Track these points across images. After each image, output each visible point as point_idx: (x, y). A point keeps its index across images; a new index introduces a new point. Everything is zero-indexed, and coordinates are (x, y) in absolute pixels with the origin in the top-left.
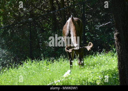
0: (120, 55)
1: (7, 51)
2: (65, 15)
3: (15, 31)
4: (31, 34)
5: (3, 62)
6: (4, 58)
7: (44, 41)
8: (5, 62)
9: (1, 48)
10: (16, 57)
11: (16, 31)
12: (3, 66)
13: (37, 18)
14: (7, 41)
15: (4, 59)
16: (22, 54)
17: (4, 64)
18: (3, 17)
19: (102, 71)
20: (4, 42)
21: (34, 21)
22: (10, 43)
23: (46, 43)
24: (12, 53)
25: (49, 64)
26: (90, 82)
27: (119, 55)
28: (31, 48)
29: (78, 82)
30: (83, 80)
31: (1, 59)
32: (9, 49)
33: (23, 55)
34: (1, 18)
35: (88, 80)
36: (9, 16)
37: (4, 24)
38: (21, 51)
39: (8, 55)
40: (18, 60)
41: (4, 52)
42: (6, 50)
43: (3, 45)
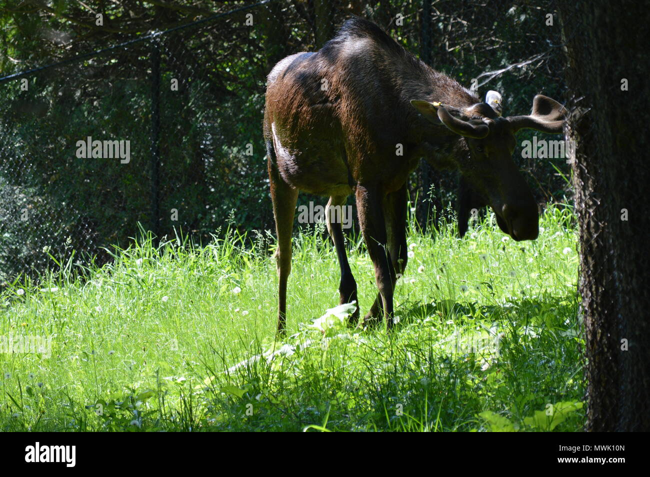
0: (592, 224)
1: (35, 194)
2: (331, 17)
3: (78, 94)
4: (157, 112)
5: (18, 251)
6: (19, 231)
7: (225, 148)
8: (25, 252)
9: (5, 176)
10: (83, 226)
11: (85, 94)
12: (17, 270)
13: (193, 30)
14: (36, 143)
15: (22, 232)
16: (109, 212)
17: (19, 261)
18: (16, 22)
19: (508, 301)
20: (22, 148)
21: (175, 42)
22: (50, 151)
23: (236, 157)
24: (60, 205)
25: (244, 264)
26: (441, 358)
27: (588, 224)
28: (157, 183)
29: (385, 356)
30: (409, 345)
31: (7, 235)
32: (45, 181)
33: (114, 217)
34: (9, 26)
35: (436, 346)
36: (49, 17)
37: (22, 56)
38: (106, 195)
39: (42, 213)
40: (91, 238)
41: (21, 197)
42: (31, 190)
43: (18, 164)
